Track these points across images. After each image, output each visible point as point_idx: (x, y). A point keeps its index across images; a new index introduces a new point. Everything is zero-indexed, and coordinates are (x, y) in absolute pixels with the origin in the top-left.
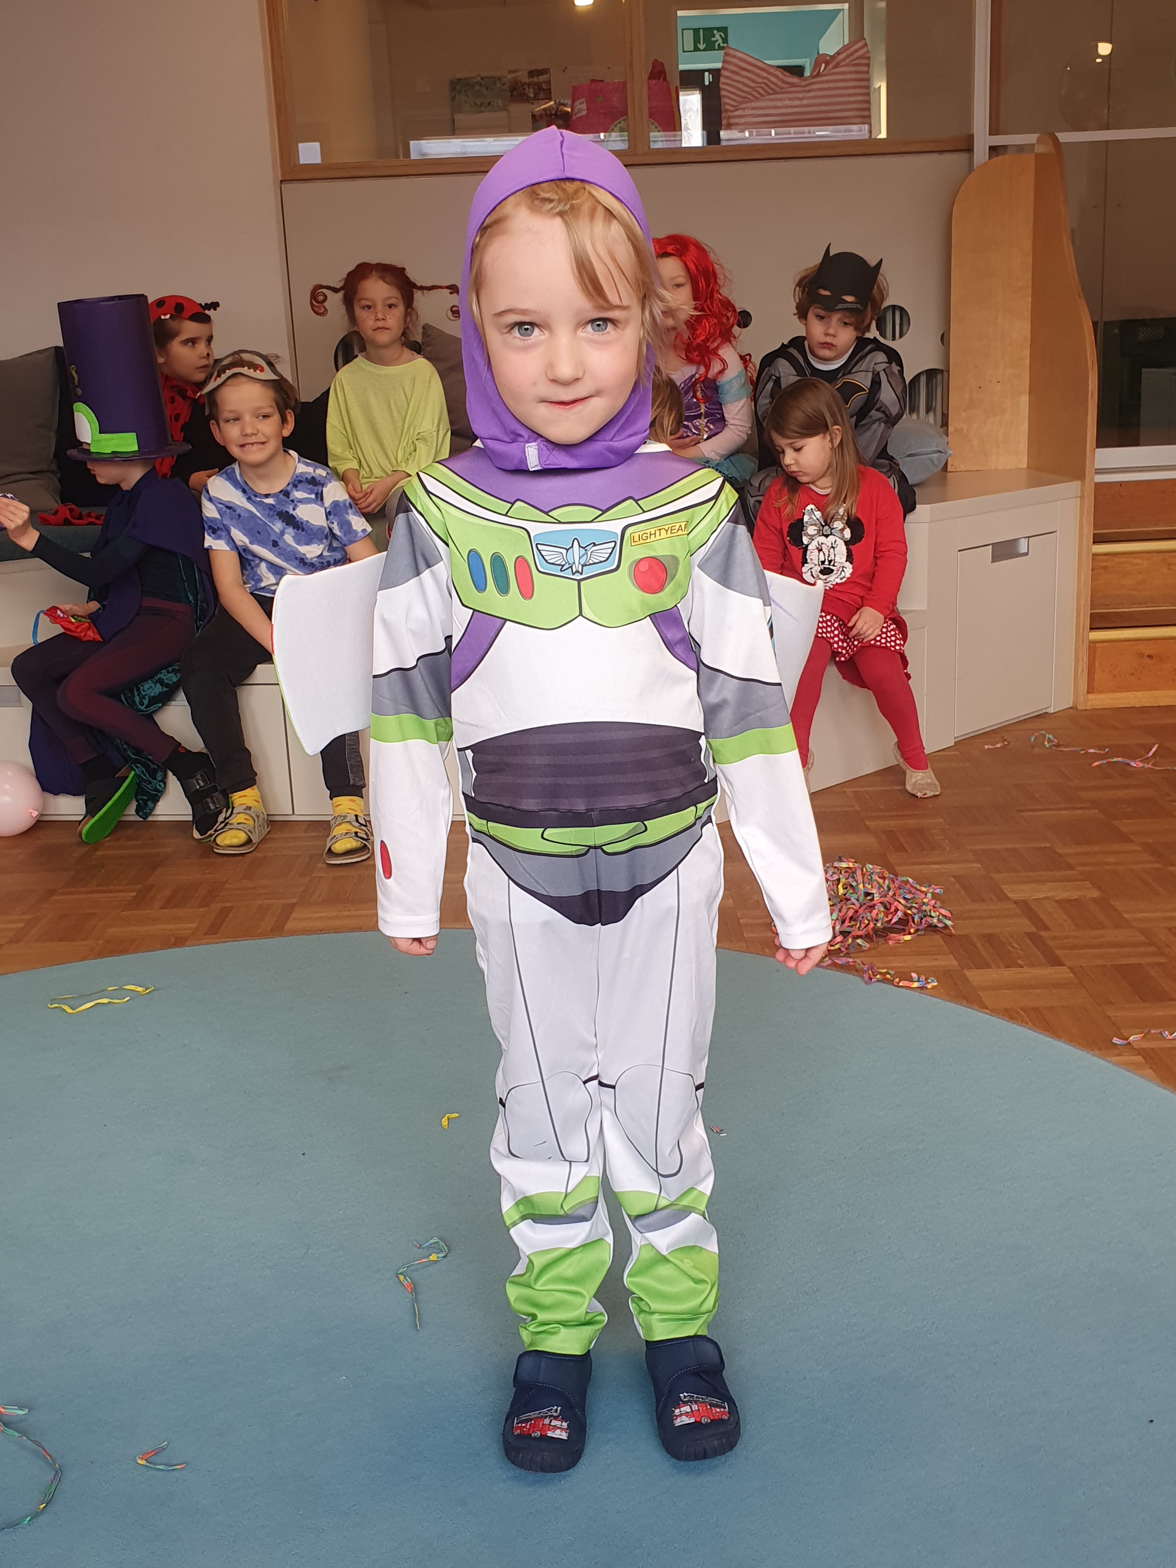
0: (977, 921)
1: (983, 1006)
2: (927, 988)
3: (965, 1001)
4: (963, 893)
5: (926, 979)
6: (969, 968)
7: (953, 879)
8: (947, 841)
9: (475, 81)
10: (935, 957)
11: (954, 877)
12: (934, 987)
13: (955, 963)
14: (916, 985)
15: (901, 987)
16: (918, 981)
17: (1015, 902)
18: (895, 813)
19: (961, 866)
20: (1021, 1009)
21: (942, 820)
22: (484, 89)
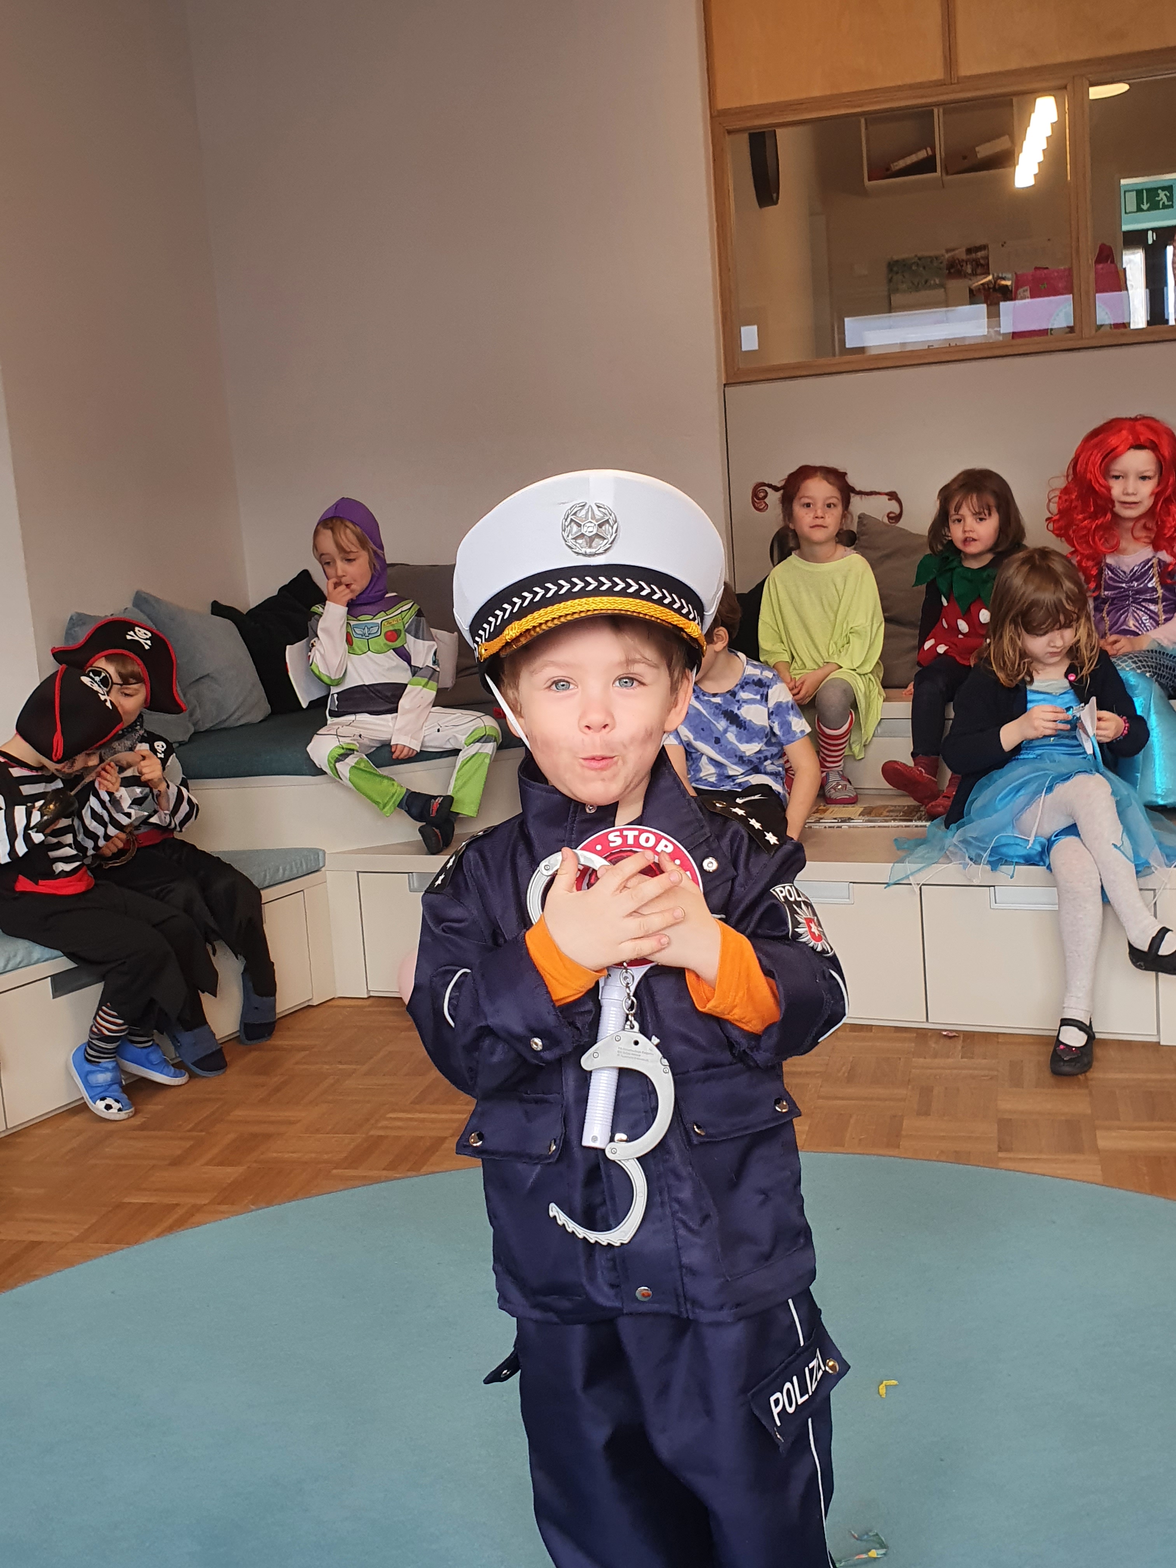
9: (913, 261)
22: (921, 269)
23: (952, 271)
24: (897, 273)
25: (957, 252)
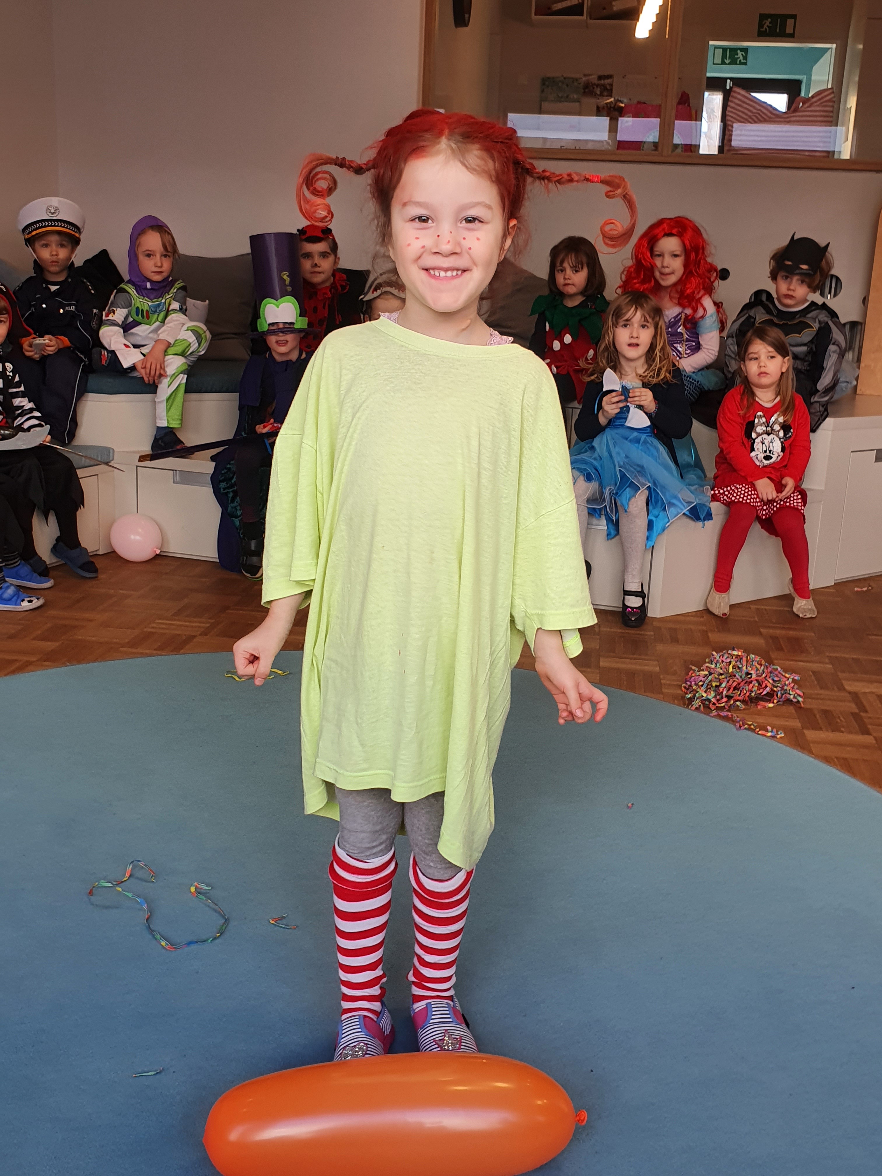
0: (820, 701)
1: (810, 752)
2: (776, 737)
3: (799, 749)
4: (816, 682)
5: (777, 731)
6: (808, 728)
7: (811, 673)
8: (813, 648)
9: (560, 79)
10: (787, 719)
11: (812, 672)
12: (781, 738)
13: (799, 725)
14: (769, 734)
15: (759, 734)
16: (772, 732)
17: (850, 693)
18: (782, 626)
19: (819, 665)
20: (837, 758)
21: (813, 634)
22: (565, 86)
23: (587, 90)
24: (548, 87)
25: (591, 77)
